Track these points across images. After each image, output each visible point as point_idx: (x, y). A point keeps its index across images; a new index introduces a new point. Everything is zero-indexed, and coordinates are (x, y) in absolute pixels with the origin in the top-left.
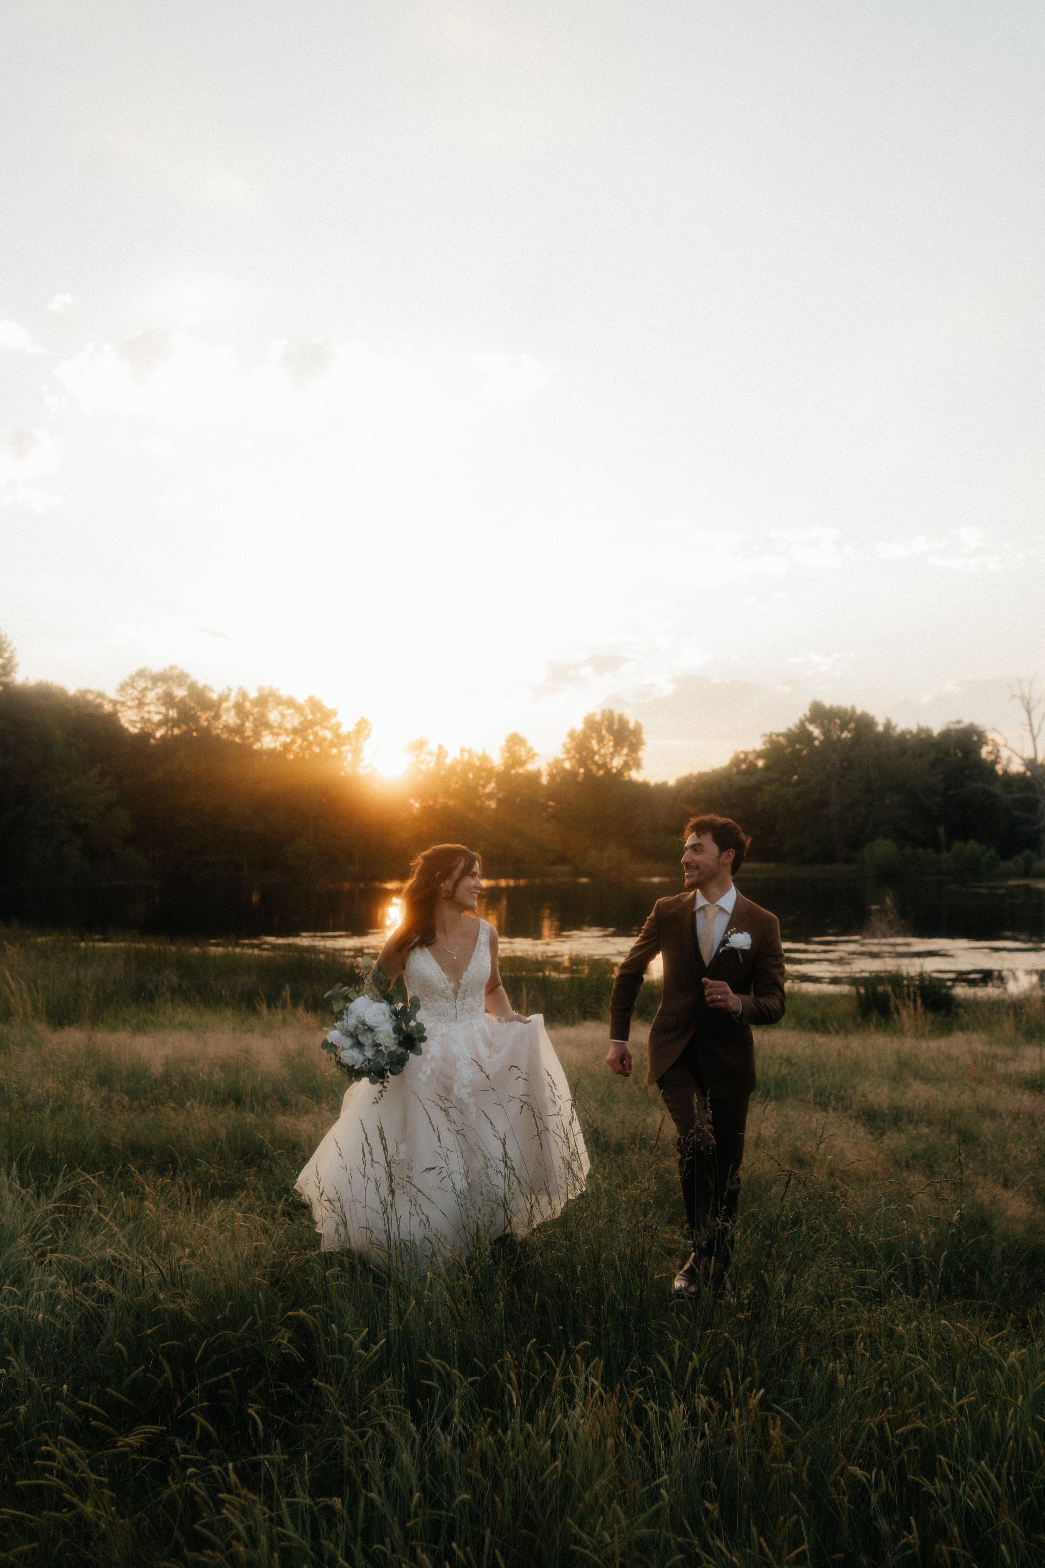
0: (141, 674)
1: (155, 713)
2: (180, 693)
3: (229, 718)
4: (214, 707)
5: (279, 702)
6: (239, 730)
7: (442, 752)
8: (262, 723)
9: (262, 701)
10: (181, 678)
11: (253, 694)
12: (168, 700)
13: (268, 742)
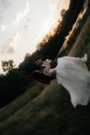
0: (37, 46)
1: (40, 47)
2: (40, 45)
3: (44, 43)
4: (42, 43)
5: (45, 38)
6: (45, 43)
7: (56, 28)
8: (45, 40)
9: (44, 39)
10: (39, 44)
11: (43, 40)
12: (39, 46)
13: (47, 41)
